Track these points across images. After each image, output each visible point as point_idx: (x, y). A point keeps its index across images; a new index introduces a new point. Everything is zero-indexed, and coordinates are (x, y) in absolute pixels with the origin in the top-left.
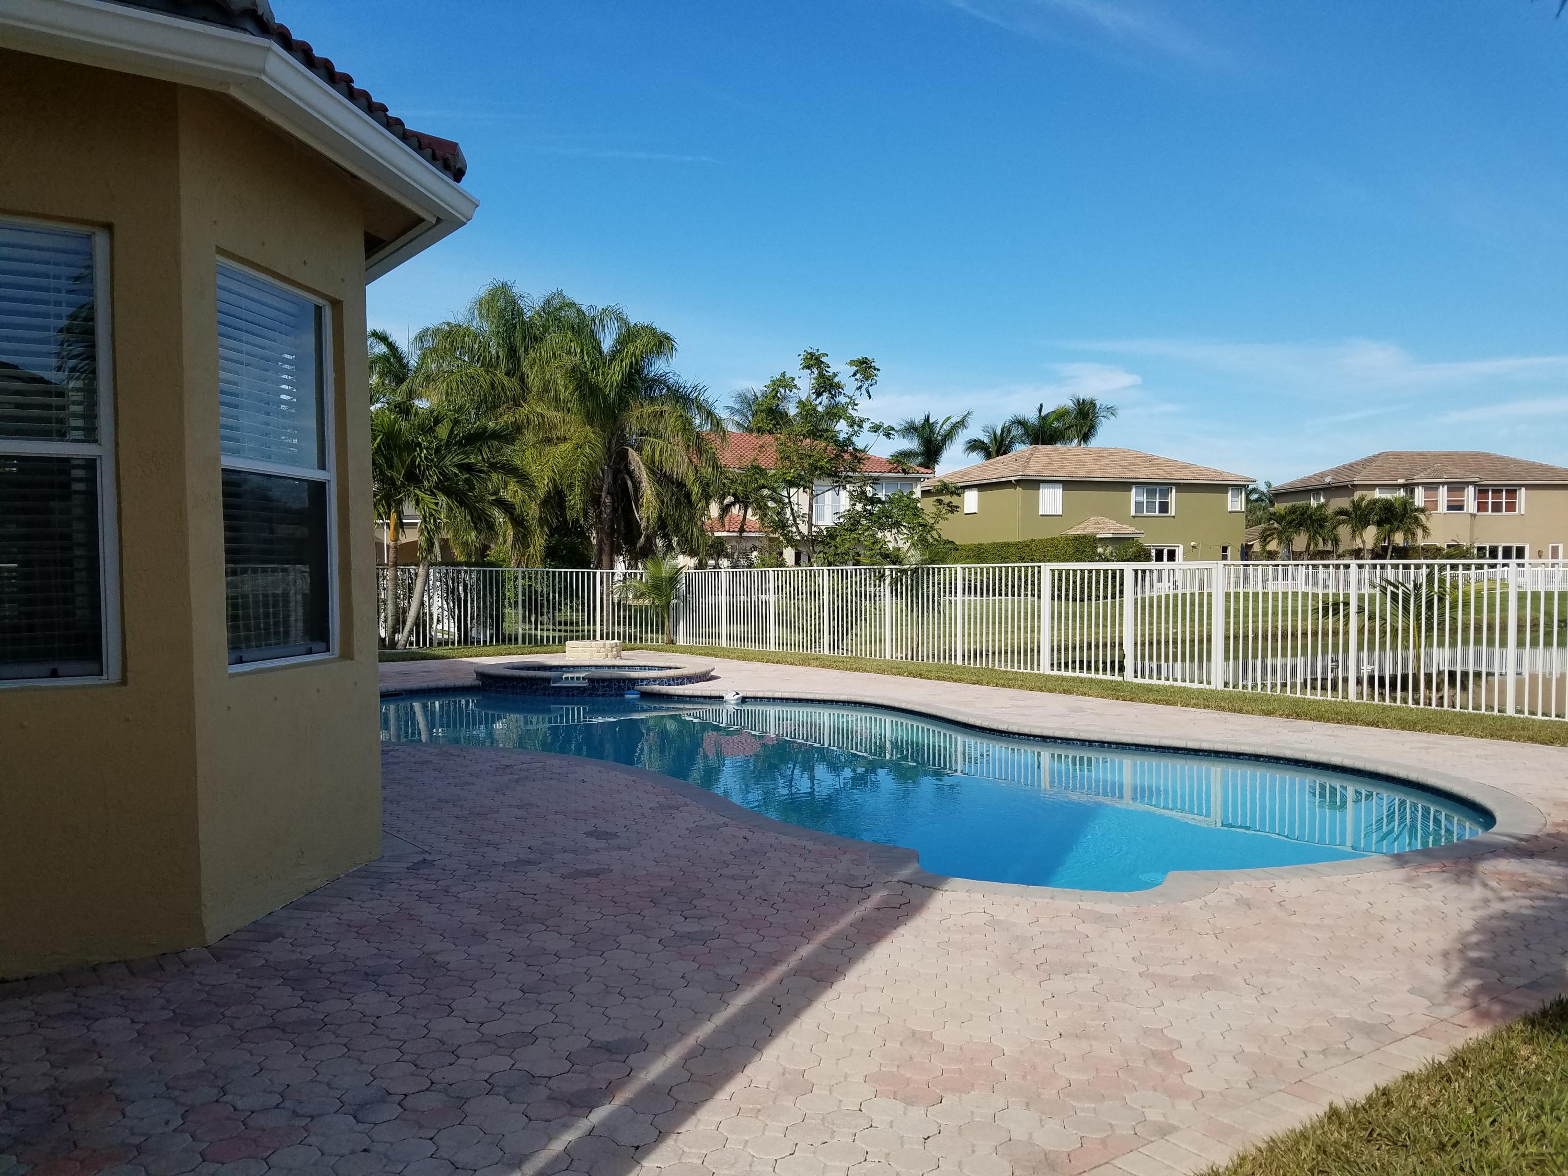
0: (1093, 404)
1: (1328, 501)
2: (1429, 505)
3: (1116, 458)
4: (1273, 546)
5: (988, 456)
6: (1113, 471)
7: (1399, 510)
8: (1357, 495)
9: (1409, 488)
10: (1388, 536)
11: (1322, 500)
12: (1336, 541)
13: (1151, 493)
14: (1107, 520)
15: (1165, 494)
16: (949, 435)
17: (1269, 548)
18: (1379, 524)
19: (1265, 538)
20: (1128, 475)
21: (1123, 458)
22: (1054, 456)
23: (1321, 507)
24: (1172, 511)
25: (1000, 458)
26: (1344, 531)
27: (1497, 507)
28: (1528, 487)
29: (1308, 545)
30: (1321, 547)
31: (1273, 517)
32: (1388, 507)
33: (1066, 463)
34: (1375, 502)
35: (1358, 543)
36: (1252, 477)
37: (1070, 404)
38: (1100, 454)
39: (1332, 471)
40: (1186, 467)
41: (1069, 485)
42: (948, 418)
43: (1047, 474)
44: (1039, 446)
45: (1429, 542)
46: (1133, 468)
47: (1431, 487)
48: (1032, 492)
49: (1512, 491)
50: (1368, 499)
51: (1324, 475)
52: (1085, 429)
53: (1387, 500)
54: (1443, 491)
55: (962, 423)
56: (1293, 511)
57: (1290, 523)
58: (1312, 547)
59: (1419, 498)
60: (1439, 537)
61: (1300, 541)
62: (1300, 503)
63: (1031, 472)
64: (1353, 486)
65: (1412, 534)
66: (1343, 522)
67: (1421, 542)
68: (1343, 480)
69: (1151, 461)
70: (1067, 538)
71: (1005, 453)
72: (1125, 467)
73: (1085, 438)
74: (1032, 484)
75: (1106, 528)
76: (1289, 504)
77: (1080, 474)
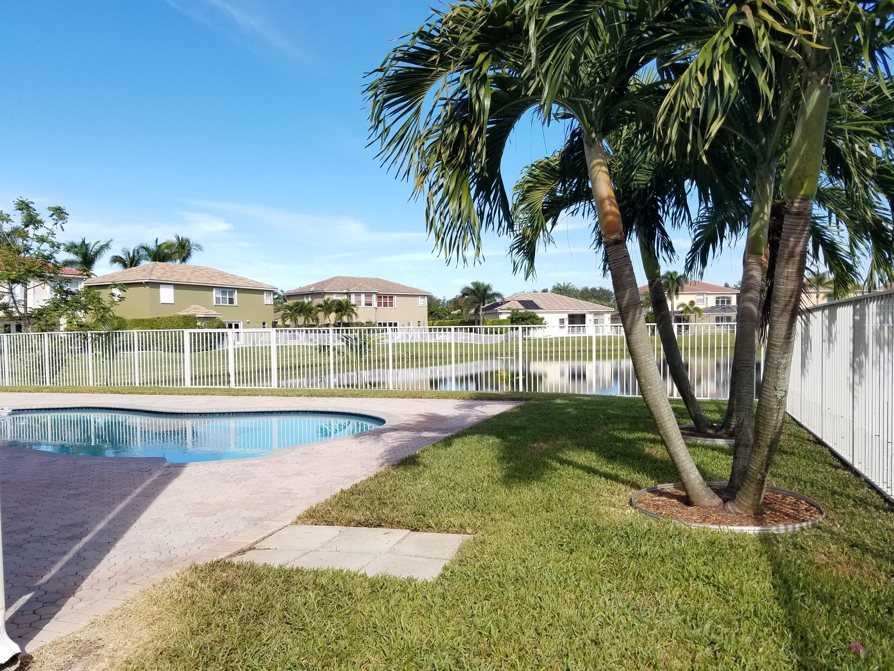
0: (188, 241)
1: (313, 300)
2: (357, 303)
3: (203, 272)
4: (288, 322)
5: (125, 266)
6: (203, 279)
7: (345, 305)
8: (326, 297)
9: (348, 294)
10: (340, 318)
11: (310, 300)
12: (317, 320)
13: (224, 293)
14: (200, 307)
15: (231, 293)
16: (98, 253)
17: (286, 323)
18: (336, 311)
19: (284, 318)
20: (210, 283)
21: (208, 273)
22: (167, 269)
23: (310, 303)
24: (236, 303)
25: (133, 268)
26: (321, 315)
27: (385, 305)
28: (398, 295)
29: (305, 322)
30: (311, 322)
31: (287, 307)
32: (340, 303)
33: (175, 273)
34: (334, 301)
35: (327, 321)
36: (276, 286)
37: (174, 240)
38: (195, 269)
39: (313, 285)
40: (242, 279)
41: (177, 286)
42: (98, 242)
43: (164, 279)
44: (158, 263)
45: (358, 320)
46: (213, 278)
47: (358, 294)
48: (154, 290)
49: (391, 297)
50: (331, 299)
51: (310, 286)
52: (184, 255)
53: (340, 301)
54: (363, 296)
55: (107, 246)
56: (297, 304)
57: (295, 311)
58: (306, 322)
59: (353, 300)
60: (362, 319)
61: (301, 320)
62: (300, 301)
63: (154, 278)
64: (324, 293)
65: (349, 316)
66: (320, 311)
67: (354, 320)
68: (319, 289)
69: (222, 275)
70: (179, 317)
71: (136, 265)
72: (208, 278)
73: (184, 260)
74: (156, 285)
75: (201, 312)
76: (295, 301)
77: (184, 280)
